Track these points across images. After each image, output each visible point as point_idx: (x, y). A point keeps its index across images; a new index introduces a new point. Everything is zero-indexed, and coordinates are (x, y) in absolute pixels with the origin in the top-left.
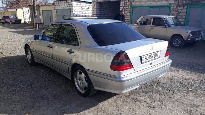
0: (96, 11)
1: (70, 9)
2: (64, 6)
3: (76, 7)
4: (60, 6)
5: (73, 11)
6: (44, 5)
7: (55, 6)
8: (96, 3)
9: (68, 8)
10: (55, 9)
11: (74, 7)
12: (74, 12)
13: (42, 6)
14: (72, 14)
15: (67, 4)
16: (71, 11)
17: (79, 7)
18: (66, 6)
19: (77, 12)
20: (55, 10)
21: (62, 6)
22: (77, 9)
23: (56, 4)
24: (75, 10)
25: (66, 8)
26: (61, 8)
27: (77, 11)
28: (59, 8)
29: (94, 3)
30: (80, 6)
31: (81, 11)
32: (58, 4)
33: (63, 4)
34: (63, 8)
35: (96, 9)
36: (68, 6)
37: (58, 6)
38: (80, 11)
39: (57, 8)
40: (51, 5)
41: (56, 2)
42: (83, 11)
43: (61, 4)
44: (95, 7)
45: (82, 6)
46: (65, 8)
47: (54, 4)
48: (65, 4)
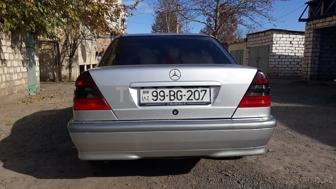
0: (311, 46)
1: (269, 45)
2: (260, 42)
3: (278, 42)
4: (255, 42)
5: (274, 48)
6: (233, 43)
7: (248, 43)
8: (312, 31)
9: (266, 44)
10: (247, 48)
11: (275, 42)
12: (273, 51)
13: (231, 44)
14: (271, 54)
15: (265, 37)
16: (269, 50)
17: (285, 42)
18: (263, 41)
19: (280, 51)
20: (248, 50)
21: (257, 42)
22: (281, 45)
23: (249, 40)
24: (277, 48)
25: (263, 45)
26: (255, 45)
27: (281, 48)
28: (253, 46)
29: (310, 32)
30: (288, 39)
31: (290, 48)
32: (252, 40)
33: (259, 39)
34: (258, 45)
35: (311, 43)
36: (267, 41)
37: (252, 43)
38: (287, 48)
39: (250, 46)
40: (242, 42)
41: (250, 37)
42: (294, 48)
43: (257, 39)
44: (311, 39)
45: (291, 39)
46: (261, 45)
47: (246, 40)
48: (263, 38)
